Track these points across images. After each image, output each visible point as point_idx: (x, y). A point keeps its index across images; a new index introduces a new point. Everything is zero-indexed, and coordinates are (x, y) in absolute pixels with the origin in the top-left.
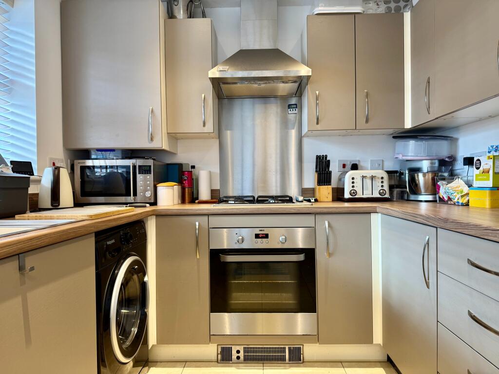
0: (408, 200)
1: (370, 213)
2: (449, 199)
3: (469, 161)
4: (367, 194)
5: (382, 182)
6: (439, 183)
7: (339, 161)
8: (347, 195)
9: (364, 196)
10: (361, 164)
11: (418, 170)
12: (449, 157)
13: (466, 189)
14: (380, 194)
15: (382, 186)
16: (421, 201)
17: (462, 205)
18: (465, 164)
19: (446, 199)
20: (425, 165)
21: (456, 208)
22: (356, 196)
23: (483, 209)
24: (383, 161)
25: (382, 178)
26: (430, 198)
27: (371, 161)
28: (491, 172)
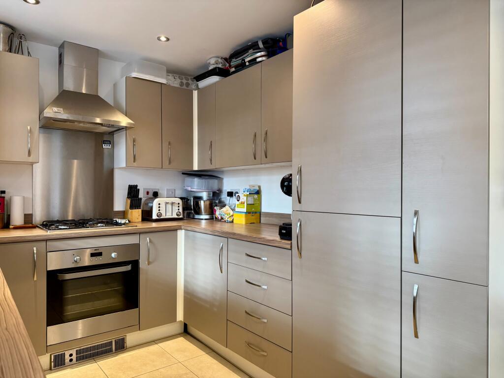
0: (194, 218)
1: (177, 230)
2: (222, 218)
3: (230, 194)
4: (169, 216)
5: (179, 207)
6: (215, 208)
7: (144, 189)
8: (154, 217)
9: (167, 217)
10: (160, 192)
11: (200, 198)
12: (218, 190)
13: (231, 213)
14: (177, 215)
15: (179, 209)
16: (202, 219)
17: (230, 222)
18: (228, 196)
19: (220, 218)
20: (205, 195)
21: (226, 224)
22: (161, 218)
23: (242, 225)
24: (175, 190)
25: (179, 204)
26: (207, 217)
27: (167, 189)
28: (245, 203)
